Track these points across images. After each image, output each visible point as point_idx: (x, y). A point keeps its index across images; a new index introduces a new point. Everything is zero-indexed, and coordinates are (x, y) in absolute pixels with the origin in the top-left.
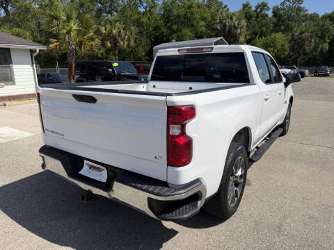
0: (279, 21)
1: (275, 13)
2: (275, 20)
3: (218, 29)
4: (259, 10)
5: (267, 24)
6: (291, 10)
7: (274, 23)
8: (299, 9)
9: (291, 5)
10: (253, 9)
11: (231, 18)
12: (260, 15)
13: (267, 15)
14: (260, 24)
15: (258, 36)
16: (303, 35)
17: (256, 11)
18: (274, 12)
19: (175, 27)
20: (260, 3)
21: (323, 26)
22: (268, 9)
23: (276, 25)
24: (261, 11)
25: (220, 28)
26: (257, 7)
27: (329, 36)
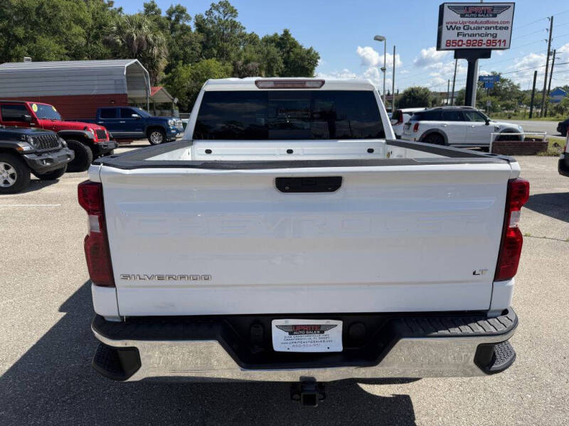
0: (208, 40)
1: (200, 27)
2: (201, 37)
3: (117, 44)
4: (173, 18)
5: (191, 43)
6: (223, 25)
7: (201, 43)
8: (234, 25)
9: (222, 17)
10: (164, 14)
11: (140, 27)
12: (178, 26)
13: (189, 29)
14: (180, 42)
15: (180, 62)
16: (250, 65)
17: (169, 19)
18: (197, 25)
19: (20, 31)
20: (174, 6)
21: (269, 53)
22: (188, 18)
23: (205, 46)
24: (177, 20)
25: (121, 43)
26: (170, 13)
27: (277, 70)
